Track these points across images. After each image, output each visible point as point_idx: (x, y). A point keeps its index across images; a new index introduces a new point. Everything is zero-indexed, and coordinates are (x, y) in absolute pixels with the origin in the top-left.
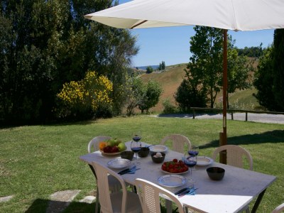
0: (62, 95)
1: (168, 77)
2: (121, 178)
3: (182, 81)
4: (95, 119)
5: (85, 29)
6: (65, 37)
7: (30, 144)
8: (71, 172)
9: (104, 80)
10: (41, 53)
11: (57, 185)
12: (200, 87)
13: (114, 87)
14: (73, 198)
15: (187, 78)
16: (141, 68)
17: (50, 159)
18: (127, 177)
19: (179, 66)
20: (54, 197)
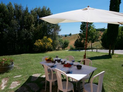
0: (36, 44)
1: (72, 38)
2: (51, 69)
3: (76, 39)
4: (47, 52)
5: (43, 23)
6: (36, 26)
7: (26, 59)
8: (38, 68)
9: (50, 39)
10: (28, 31)
11: (34, 72)
12: (82, 41)
13: (53, 41)
14: (39, 76)
15: (78, 39)
16: (63, 35)
17: (32, 64)
18: (53, 68)
19: (76, 34)
20: (33, 75)
